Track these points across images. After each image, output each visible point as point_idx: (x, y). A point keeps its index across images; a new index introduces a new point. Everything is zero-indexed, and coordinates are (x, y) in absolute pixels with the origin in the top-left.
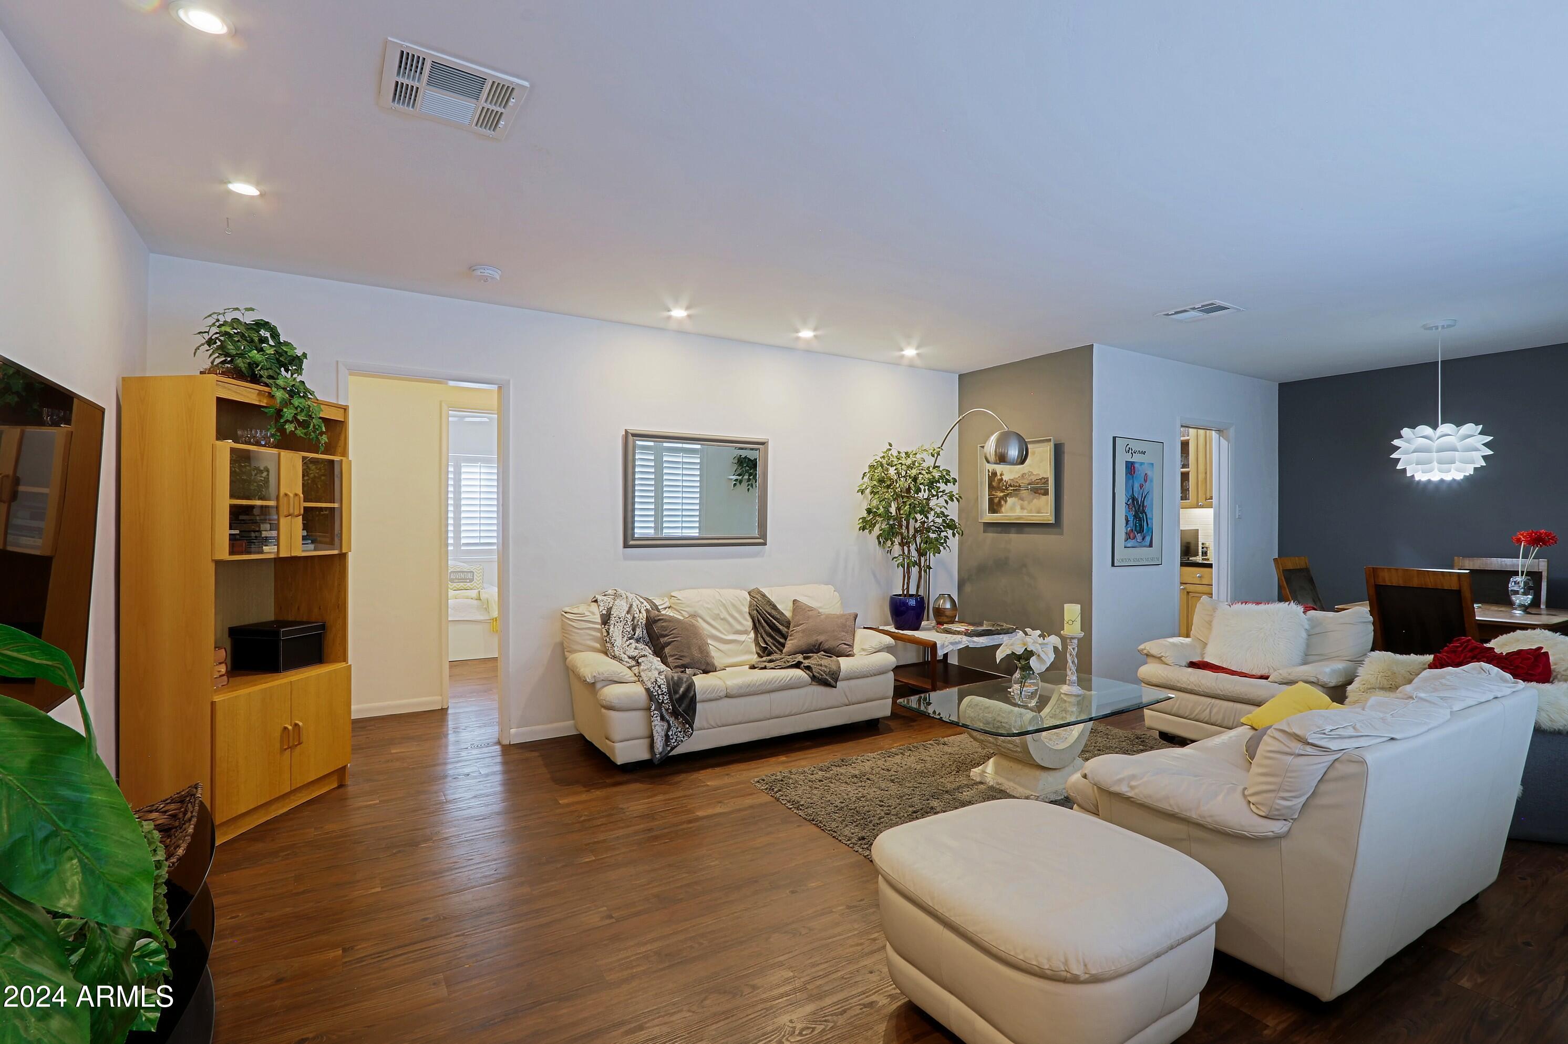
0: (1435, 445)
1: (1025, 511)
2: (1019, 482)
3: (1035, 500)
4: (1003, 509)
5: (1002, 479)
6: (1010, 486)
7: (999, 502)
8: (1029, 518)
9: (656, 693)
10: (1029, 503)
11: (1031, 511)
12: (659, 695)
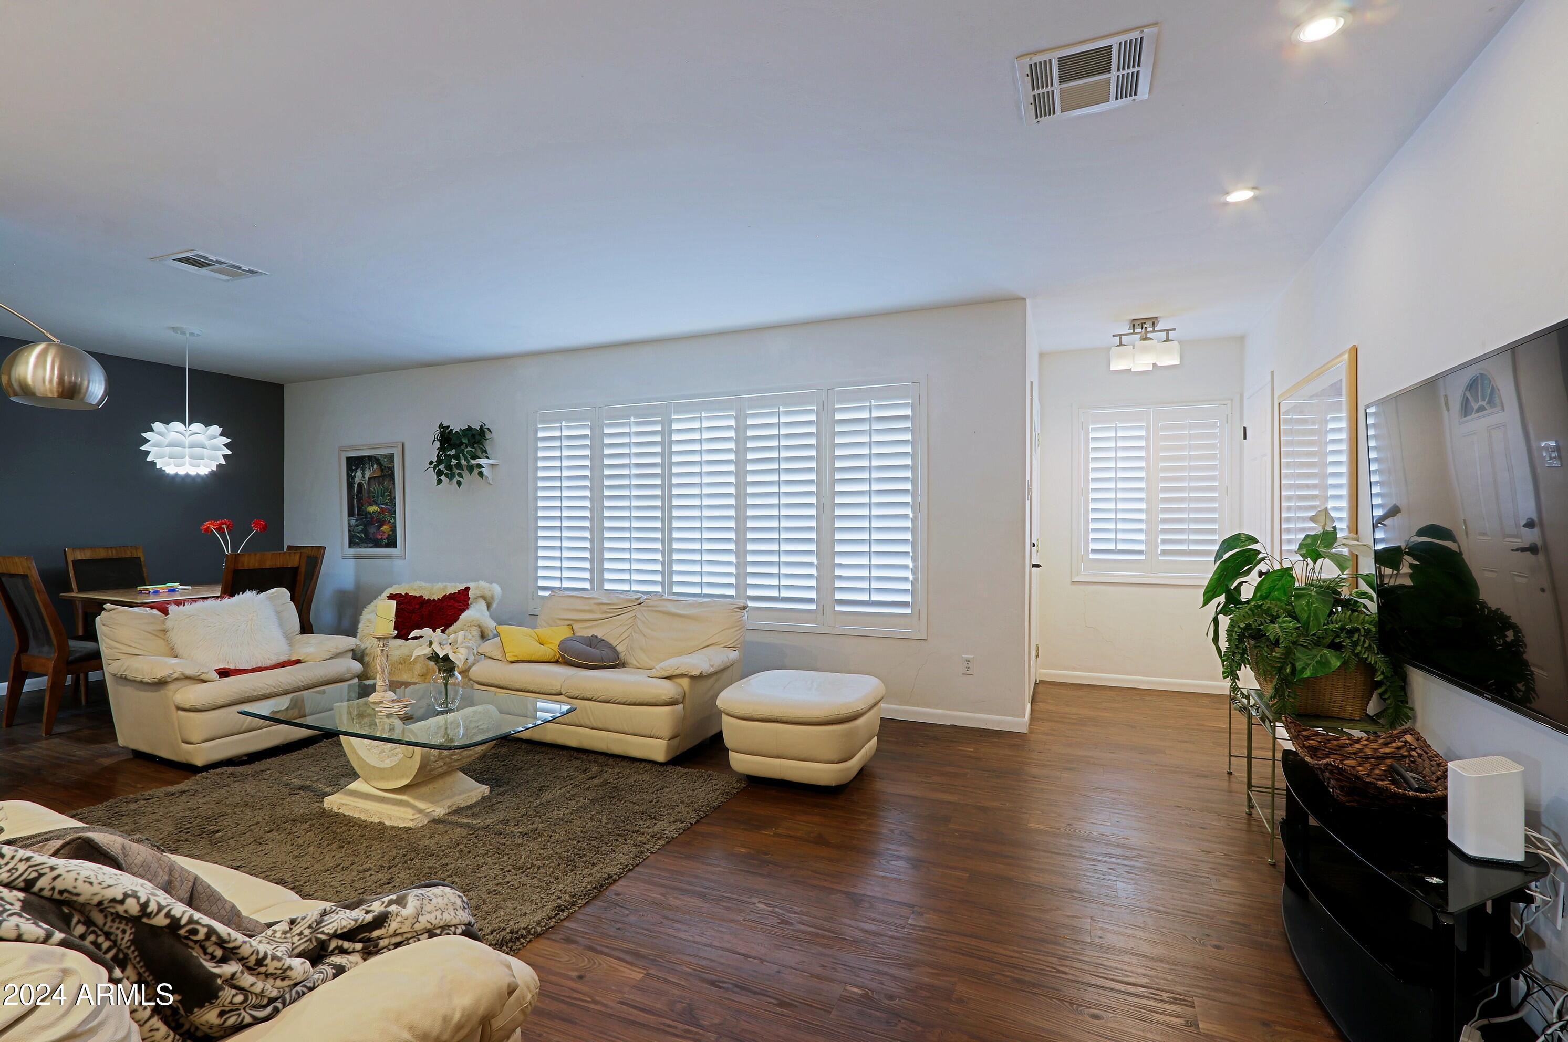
0: (187, 441)
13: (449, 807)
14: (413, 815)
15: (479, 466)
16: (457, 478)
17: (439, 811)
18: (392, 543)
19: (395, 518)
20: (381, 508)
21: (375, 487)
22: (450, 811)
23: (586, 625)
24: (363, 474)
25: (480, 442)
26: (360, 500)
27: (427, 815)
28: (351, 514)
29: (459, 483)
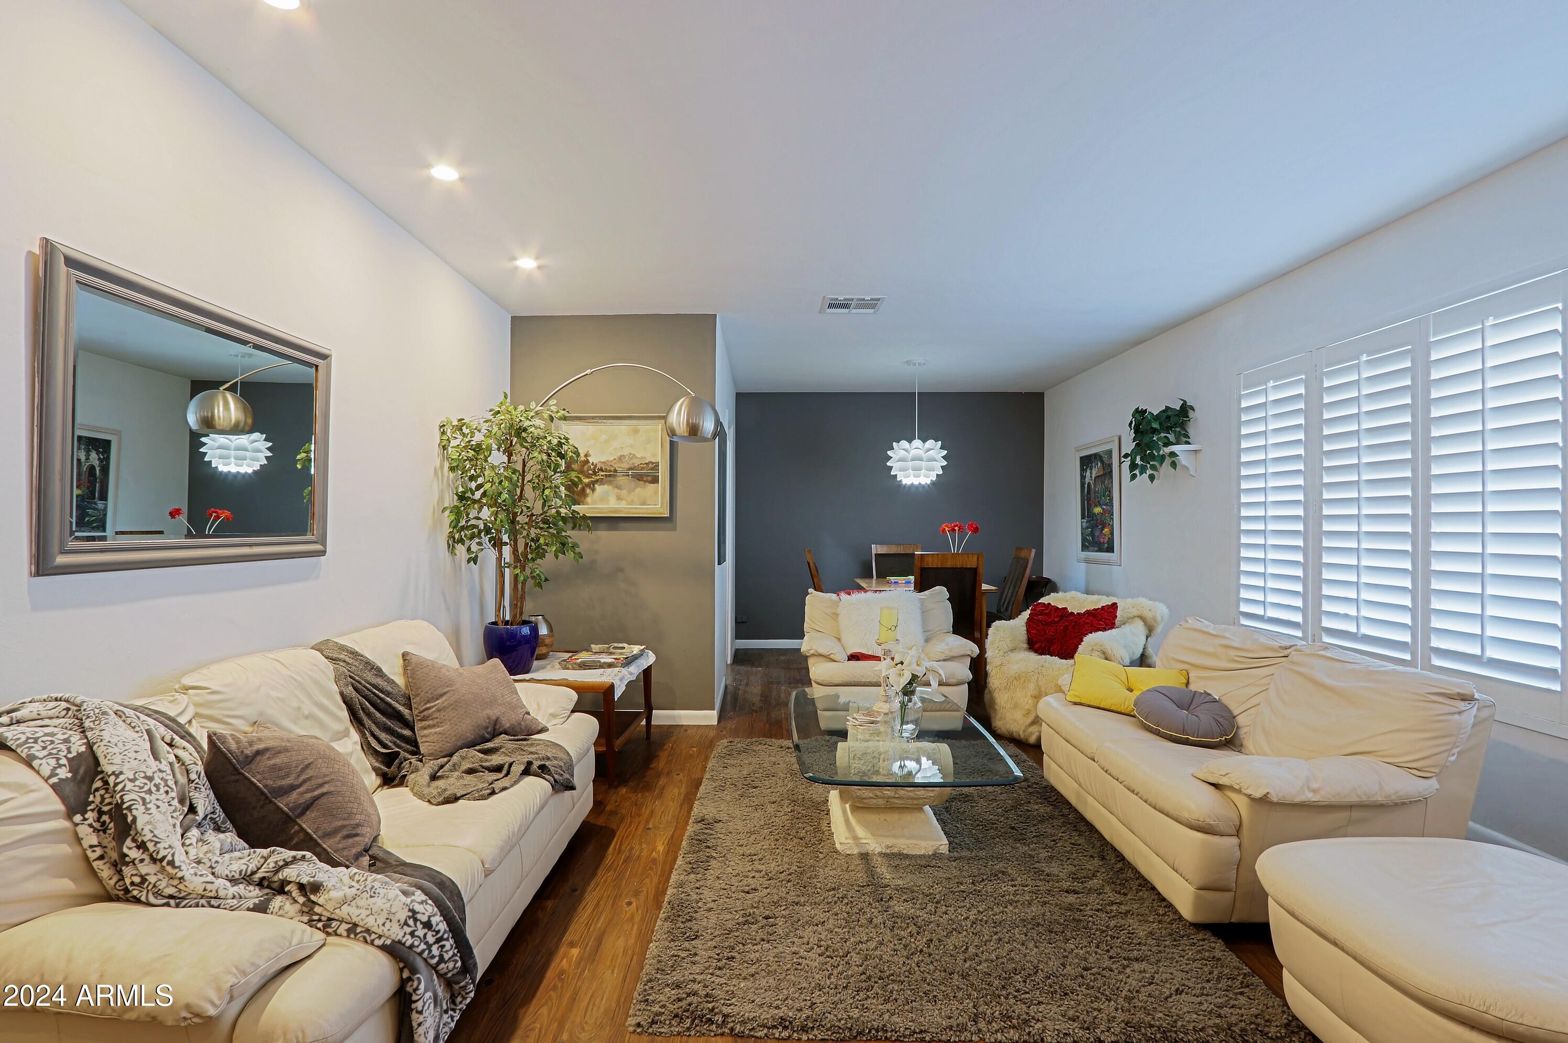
1: (624, 502)
2: (615, 466)
3: (639, 489)
4: (589, 500)
5: (587, 462)
6: (601, 470)
7: (583, 490)
8: (631, 511)
9: (423, 946)
10: (630, 492)
11: (632, 503)
12: (429, 946)
13: (888, 847)
14: (846, 838)
15: (1173, 454)
16: (1149, 472)
17: (874, 846)
18: (1110, 549)
19: (1113, 519)
20: (1103, 509)
21: (1099, 487)
22: (888, 851)
23: (1203, 675)
24: (1091, 473)
25: (1183, 425)
26: (1089, 500)
27: (859, 845)
28: (1083, 517)
29: (1152, 478)
